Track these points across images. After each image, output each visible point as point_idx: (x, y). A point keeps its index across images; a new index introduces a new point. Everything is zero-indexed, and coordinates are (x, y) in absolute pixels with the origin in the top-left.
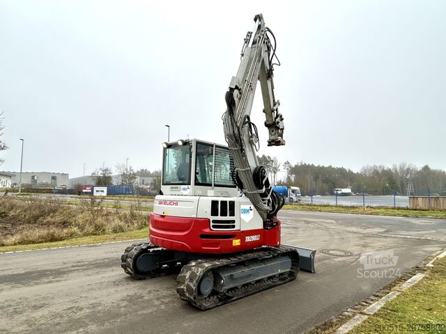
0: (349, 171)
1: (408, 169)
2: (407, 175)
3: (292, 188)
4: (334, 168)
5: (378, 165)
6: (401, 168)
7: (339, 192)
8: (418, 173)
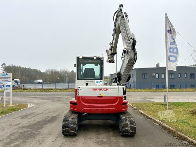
0: (39, 71)
1: (66, 71)
2: (66, 74)
3: (15, 79)
4: (32, 69)
5: (53, 69)
6: (63, 71)
7: (37, 82)
8: (70, 73)
